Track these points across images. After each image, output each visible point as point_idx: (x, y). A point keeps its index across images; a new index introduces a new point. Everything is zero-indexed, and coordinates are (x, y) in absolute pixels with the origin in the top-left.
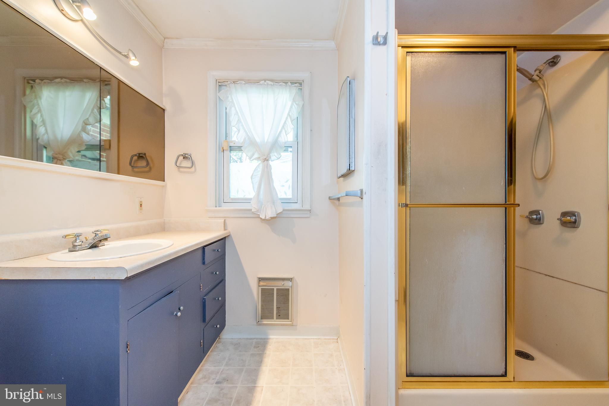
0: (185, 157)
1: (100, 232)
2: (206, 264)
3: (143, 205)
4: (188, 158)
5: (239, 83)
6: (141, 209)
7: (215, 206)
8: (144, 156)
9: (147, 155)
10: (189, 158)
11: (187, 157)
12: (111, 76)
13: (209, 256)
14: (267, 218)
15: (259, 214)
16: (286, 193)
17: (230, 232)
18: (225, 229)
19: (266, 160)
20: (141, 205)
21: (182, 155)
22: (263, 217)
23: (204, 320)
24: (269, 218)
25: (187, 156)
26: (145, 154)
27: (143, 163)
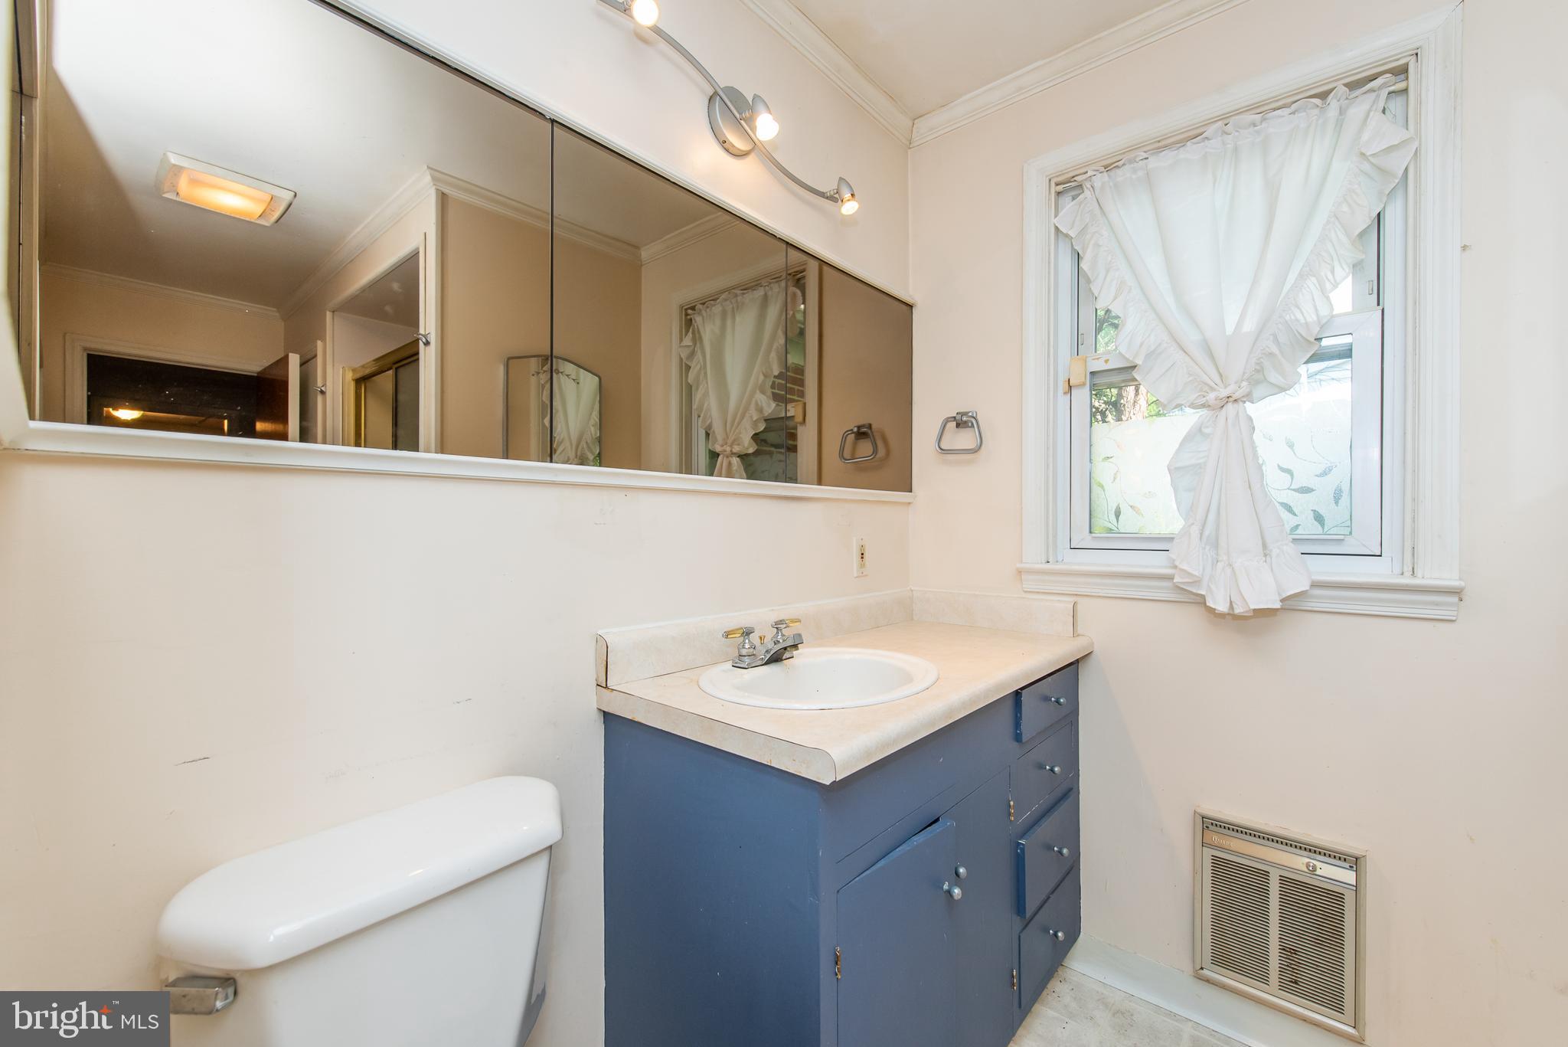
0: (962, 422)
1: (785, 626)
2: (1024, 740)
3: (866, 555)
4: (970, 424)
5: (1124, 165)
6: (862, 566)
7: (1044, 560)
8: (869, 432)
9: (873, 427)
10: (972, 424)
11: (966, 422)
12: (805, 257)
13: (1033, 714)
14: (1238, 610)
15: (1203, 593)
16: (1319, 518)
17: (1093, 643)
18: (1075, 634)
19: (1231, 399)
20: (862, 554)
21: (955, 417)
22: (1222, 607)
23: (1019, 907)
24: (1247, 612)
25: (964, 419)
26: (870, 426)
27: (865, 448)
